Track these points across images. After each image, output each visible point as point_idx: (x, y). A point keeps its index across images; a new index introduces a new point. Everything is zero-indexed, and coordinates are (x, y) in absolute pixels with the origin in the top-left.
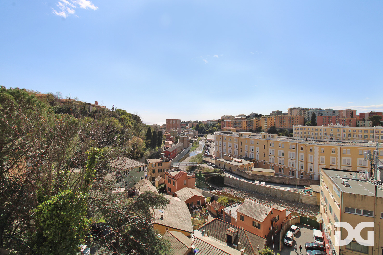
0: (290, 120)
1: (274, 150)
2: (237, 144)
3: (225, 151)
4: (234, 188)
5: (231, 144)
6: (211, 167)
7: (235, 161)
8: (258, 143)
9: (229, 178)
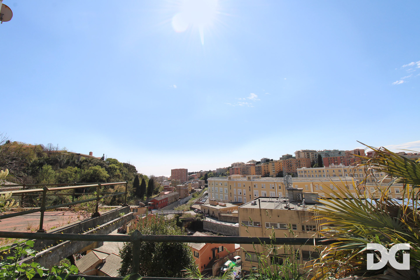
0: (297, 163)
1: (258, 191)
2: (227, 189)
3: (217, 197)
5: (222, 189)
7: (221, 205)
8: (244, 186)
9: (207, 222)
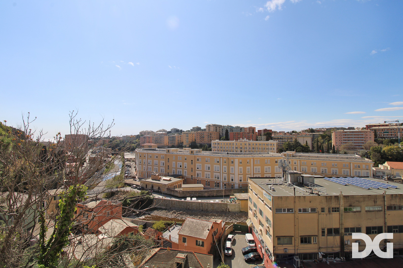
1: (201, 164)
2: (164, 162)
3: (150, 170)
4: (165, 209)
5: (157, 162)
6: (136, 190)
7: (164, 180)
8: (186, 159)
9: (159, 199)
